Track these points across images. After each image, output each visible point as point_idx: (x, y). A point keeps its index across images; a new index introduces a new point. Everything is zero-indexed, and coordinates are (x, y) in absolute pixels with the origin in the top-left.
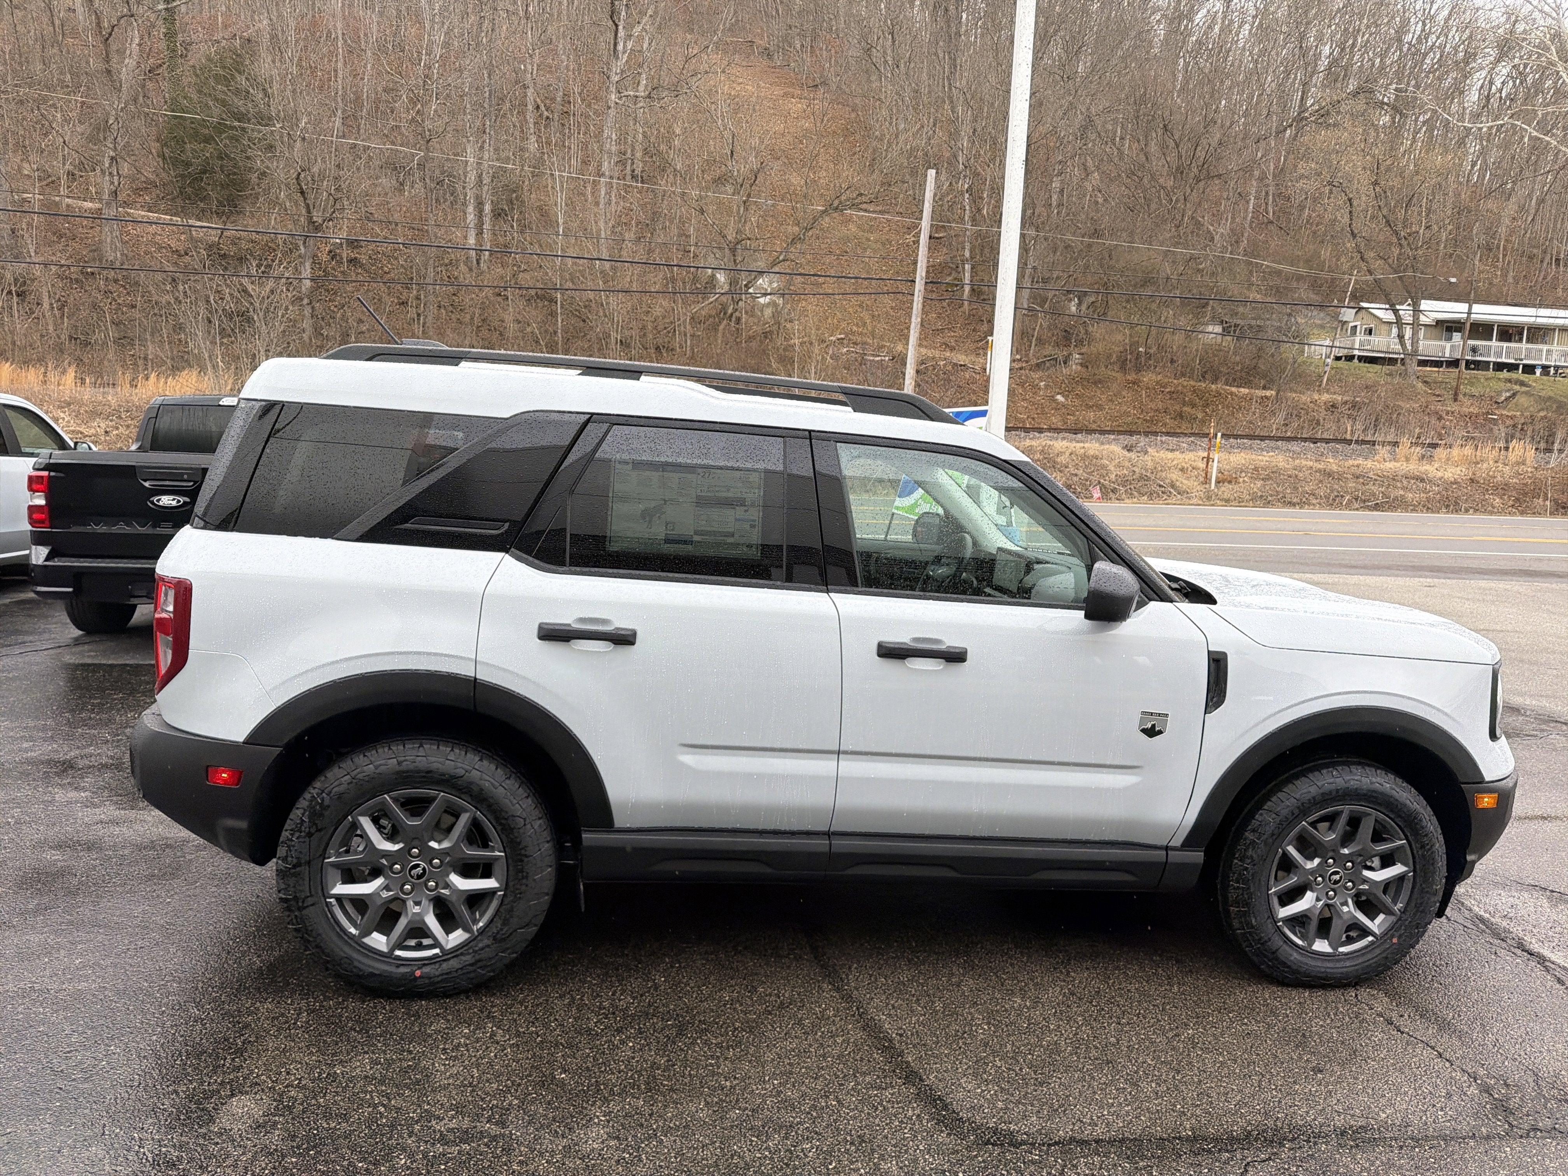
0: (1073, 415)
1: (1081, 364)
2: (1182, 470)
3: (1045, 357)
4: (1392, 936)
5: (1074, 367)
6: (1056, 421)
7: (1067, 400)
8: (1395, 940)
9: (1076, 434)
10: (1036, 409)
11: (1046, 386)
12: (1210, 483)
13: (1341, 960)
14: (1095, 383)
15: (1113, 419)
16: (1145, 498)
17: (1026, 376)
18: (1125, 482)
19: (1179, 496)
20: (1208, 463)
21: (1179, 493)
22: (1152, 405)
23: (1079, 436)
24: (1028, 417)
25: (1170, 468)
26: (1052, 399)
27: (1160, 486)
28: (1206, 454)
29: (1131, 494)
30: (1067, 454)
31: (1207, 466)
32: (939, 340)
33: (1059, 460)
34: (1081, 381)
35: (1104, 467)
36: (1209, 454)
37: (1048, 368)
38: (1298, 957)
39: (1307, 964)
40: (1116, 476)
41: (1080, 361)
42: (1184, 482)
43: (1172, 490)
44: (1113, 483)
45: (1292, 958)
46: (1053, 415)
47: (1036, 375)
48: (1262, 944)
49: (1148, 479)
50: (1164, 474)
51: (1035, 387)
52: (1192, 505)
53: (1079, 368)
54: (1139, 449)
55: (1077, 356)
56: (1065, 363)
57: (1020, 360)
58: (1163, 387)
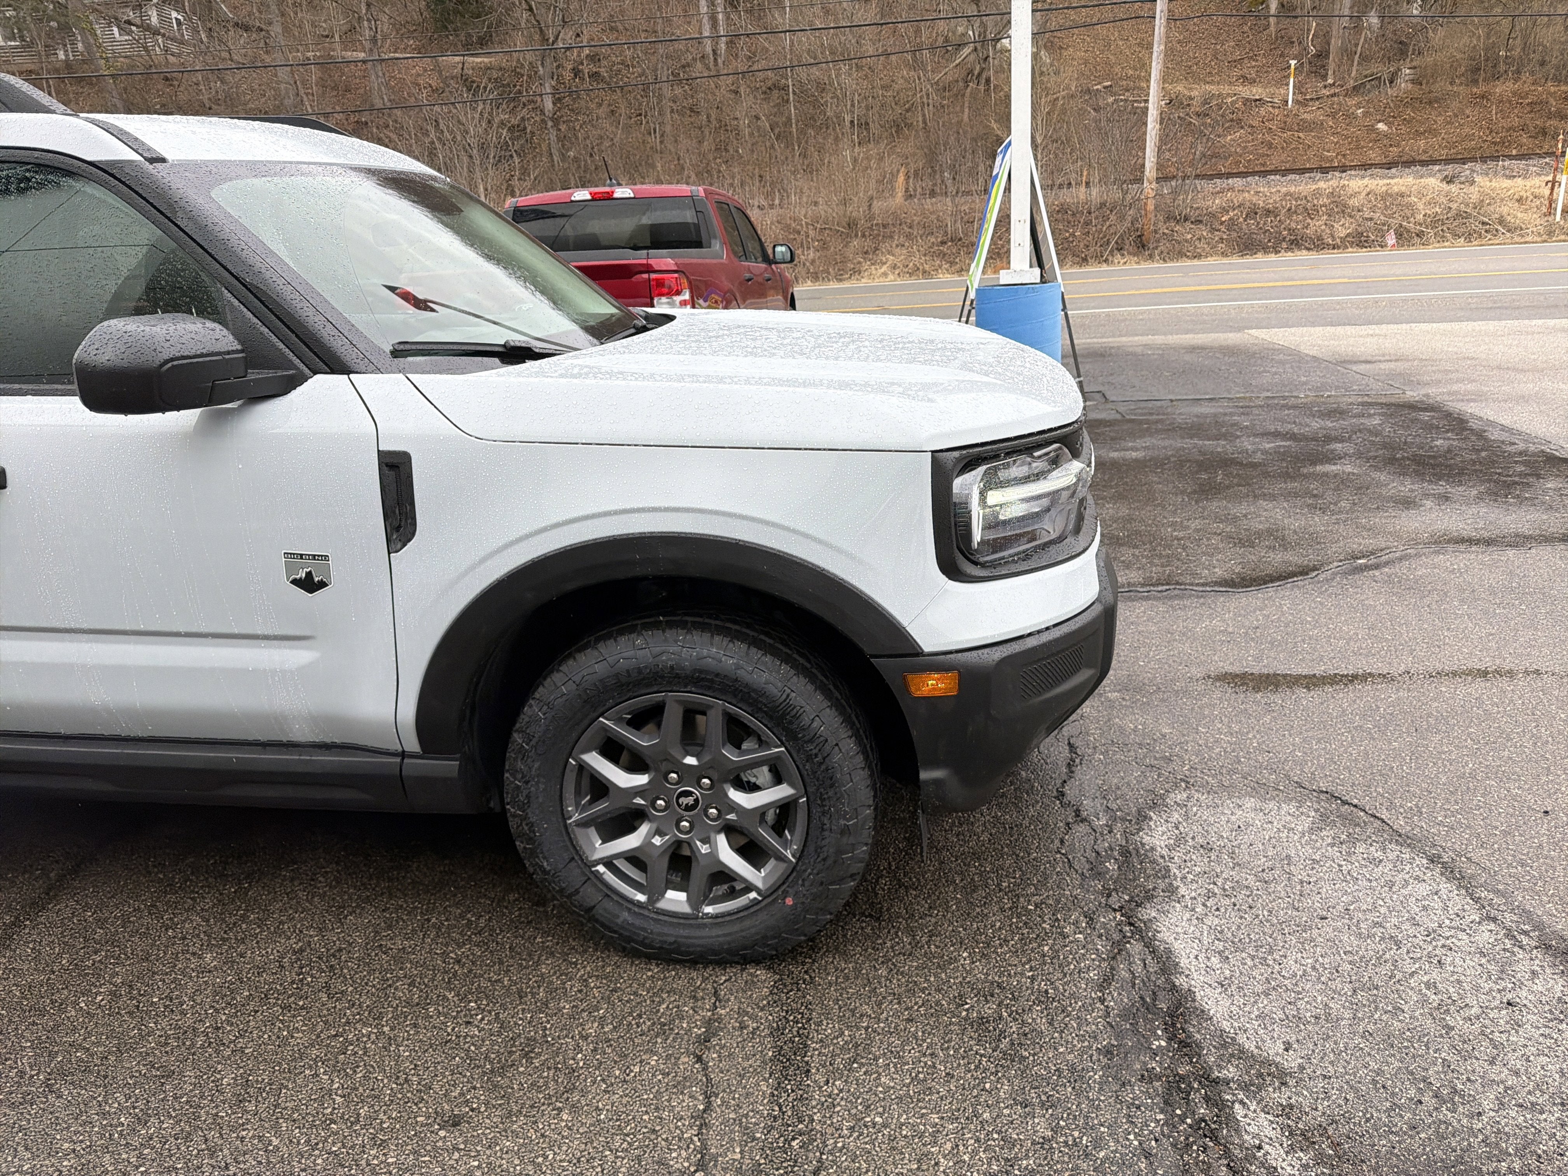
0: (1398, 146)
1: (1413, 81)
2: (1519, 200)
3: (1366, 77)
4: (785, 894)
5: (1403, 85)
6: (1374, 156)
7: (1390, 127)
8: (789, 901)
9: (1389, 168)
10: (1350, 143)
11: (1365, 114)
12: (1555, 215)
13: (705, 925)
14: (1430, 103)
15: (1452, 145)
16: (1462, 239)
17: (1340, 104)
18: (1435, 222)
19: (1508, 235)
20: (1552, 189)
21: (1509, 231)
22: (1504, 123)
23: (1394, 170)
24: (1338, 154)
25: (1502, 200)
26: (1372, 129)
27: (1484, 223)
28: (1550, 178)
29: (1443, 237)
30: (1364, 194)
31: (1551, 193)
32: (1237, 72)
33: (1351, 202)
34: (1412, 102)
35: (1410, 206)
36: (1555, 177)
37: (1369, 91)
38: (630, 919)
39: (644, 929)
40: (1425, 215)
41: (1411, 77)
42: (1517, 215)
43: (1500, 228)
44: (1420, 224)
45: (619, 921)
46: (1371, 148)
47: (1351, 102)
48: (567, 897)
49: (1468, 216)
50: (1492, 208)
51: (1350, 117)
52: (1526, 243)
53: (1410, 86)
54: (1463, 179)
55: (1408, 71)
56: (1391, 82)
57: (1334, 84)
58: (1522, 98)
